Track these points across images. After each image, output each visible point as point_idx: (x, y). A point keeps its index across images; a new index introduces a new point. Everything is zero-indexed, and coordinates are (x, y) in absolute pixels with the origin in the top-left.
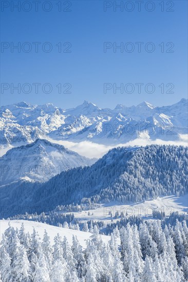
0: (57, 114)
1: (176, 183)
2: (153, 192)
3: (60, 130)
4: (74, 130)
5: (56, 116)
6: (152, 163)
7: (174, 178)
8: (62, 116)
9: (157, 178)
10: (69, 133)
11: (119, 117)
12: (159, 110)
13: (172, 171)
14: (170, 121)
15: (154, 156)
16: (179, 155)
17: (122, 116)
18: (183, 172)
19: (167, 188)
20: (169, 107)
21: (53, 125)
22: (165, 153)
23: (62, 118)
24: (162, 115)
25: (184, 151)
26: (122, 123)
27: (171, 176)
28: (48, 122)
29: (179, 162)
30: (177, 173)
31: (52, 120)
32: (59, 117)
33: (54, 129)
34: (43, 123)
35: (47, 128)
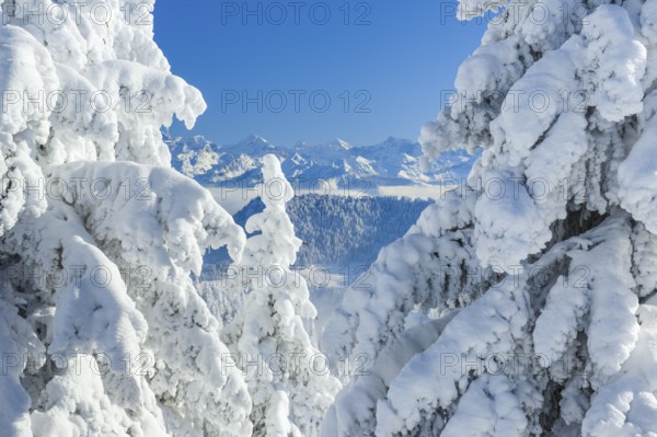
0: (207, 151)
1: (339, 247)
2: (305, 259)
3: (209, 174)
4: (230, 175)
5: (206, 153)
6: (309, 218)
7: (336, 240)
8: (215, 154)
9: (313, 240)
10: (222, 179)
11: (296, 158)
12: (356, 151)
13: (335, 231)
14: (371, 168)
15: (311, 209)
16: (347, 210)
17: (300, 158)
18: (349, 232)
19: (326, 255)
20: (371, 147)
21: (201, 166)
22: (327, 205)
23: (213, 157)
24: (360, 159)
25: (354, 203)
26: (299, 167)
27: (332, 237)
28: (193, 162)
29: (345, 218)
30: (341, 234)
31: (199, 159)
32: (209, 156)
33: (202, 173)
34: (185, 163)
35: (192, 170)
